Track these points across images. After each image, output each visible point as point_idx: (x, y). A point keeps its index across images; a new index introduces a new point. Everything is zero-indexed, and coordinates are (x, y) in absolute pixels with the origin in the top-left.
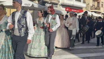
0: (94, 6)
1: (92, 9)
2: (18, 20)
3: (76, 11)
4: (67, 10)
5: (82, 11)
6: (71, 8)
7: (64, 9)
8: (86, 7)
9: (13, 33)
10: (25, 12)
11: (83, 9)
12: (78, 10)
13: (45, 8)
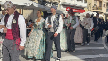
0: (96, 6)
1: (93, 9)
2: (54, 21)
3: (77, 11)
4: (68, 10)
5: (84, 11)
6: (72, 7)
7: (65, 9)
8: (87, 7)
9: (50, 30)
10: (59, 16)
11: (85, 9)
12: (79, 10)
13: (45, 7)
